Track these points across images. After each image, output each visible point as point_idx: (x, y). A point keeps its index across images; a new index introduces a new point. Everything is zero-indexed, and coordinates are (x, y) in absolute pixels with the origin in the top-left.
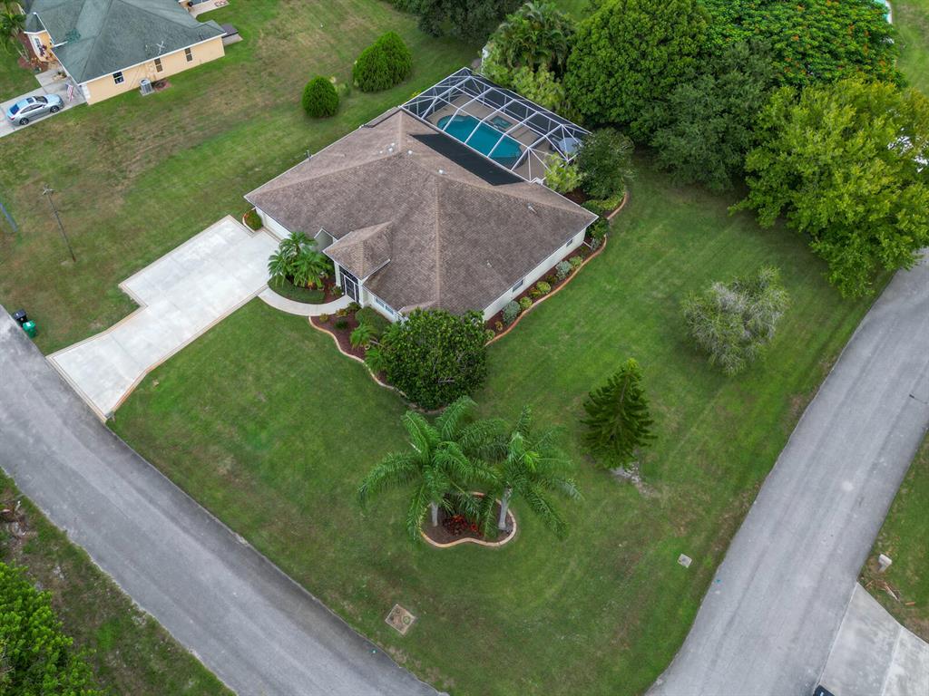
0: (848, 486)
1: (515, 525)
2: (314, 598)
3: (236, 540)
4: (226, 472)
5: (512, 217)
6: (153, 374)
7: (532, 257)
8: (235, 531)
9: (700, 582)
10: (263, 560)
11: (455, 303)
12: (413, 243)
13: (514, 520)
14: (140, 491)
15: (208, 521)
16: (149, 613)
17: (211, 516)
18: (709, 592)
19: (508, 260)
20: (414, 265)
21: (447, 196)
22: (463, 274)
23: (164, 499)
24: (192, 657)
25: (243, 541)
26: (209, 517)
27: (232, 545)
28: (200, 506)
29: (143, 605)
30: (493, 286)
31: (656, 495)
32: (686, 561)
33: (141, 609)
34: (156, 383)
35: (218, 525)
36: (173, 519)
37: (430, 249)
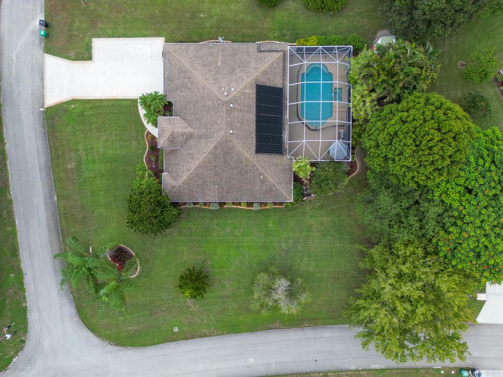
0: (251, 360)
1: (136, 275)
2: (61, 237)
3: (54, 196)
4: (69, 168)
5: (248, 175)
6: (74, 101)
7: (241, 196)
8: (56, 192)
9: (173, 338)
10: (56, 211)
11: (186, 191)
12: (192, 151)
13: (137, 273)
14: (38, 150)
15: (50, 181)
16: (12, 196)
17: (53, 181)
18: (171, 343)
19: (227, 190)
20: (184, 161)
21: (222, 145)
22: (200, 182)
23: (43, 160)
24: (15, 222)
25: (56, 199)
26: (52, 181)
27: (51, 197)
28: (52, 173)
29: (13, 192)
30: (210, 195)
31: (192, 306)
32: (176, 330)
33: (11, 193)
34: (73, 106)
35: (52, 186)
36: (40, 171)
37: (195, 161)
